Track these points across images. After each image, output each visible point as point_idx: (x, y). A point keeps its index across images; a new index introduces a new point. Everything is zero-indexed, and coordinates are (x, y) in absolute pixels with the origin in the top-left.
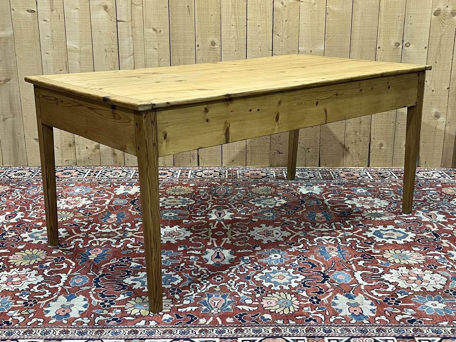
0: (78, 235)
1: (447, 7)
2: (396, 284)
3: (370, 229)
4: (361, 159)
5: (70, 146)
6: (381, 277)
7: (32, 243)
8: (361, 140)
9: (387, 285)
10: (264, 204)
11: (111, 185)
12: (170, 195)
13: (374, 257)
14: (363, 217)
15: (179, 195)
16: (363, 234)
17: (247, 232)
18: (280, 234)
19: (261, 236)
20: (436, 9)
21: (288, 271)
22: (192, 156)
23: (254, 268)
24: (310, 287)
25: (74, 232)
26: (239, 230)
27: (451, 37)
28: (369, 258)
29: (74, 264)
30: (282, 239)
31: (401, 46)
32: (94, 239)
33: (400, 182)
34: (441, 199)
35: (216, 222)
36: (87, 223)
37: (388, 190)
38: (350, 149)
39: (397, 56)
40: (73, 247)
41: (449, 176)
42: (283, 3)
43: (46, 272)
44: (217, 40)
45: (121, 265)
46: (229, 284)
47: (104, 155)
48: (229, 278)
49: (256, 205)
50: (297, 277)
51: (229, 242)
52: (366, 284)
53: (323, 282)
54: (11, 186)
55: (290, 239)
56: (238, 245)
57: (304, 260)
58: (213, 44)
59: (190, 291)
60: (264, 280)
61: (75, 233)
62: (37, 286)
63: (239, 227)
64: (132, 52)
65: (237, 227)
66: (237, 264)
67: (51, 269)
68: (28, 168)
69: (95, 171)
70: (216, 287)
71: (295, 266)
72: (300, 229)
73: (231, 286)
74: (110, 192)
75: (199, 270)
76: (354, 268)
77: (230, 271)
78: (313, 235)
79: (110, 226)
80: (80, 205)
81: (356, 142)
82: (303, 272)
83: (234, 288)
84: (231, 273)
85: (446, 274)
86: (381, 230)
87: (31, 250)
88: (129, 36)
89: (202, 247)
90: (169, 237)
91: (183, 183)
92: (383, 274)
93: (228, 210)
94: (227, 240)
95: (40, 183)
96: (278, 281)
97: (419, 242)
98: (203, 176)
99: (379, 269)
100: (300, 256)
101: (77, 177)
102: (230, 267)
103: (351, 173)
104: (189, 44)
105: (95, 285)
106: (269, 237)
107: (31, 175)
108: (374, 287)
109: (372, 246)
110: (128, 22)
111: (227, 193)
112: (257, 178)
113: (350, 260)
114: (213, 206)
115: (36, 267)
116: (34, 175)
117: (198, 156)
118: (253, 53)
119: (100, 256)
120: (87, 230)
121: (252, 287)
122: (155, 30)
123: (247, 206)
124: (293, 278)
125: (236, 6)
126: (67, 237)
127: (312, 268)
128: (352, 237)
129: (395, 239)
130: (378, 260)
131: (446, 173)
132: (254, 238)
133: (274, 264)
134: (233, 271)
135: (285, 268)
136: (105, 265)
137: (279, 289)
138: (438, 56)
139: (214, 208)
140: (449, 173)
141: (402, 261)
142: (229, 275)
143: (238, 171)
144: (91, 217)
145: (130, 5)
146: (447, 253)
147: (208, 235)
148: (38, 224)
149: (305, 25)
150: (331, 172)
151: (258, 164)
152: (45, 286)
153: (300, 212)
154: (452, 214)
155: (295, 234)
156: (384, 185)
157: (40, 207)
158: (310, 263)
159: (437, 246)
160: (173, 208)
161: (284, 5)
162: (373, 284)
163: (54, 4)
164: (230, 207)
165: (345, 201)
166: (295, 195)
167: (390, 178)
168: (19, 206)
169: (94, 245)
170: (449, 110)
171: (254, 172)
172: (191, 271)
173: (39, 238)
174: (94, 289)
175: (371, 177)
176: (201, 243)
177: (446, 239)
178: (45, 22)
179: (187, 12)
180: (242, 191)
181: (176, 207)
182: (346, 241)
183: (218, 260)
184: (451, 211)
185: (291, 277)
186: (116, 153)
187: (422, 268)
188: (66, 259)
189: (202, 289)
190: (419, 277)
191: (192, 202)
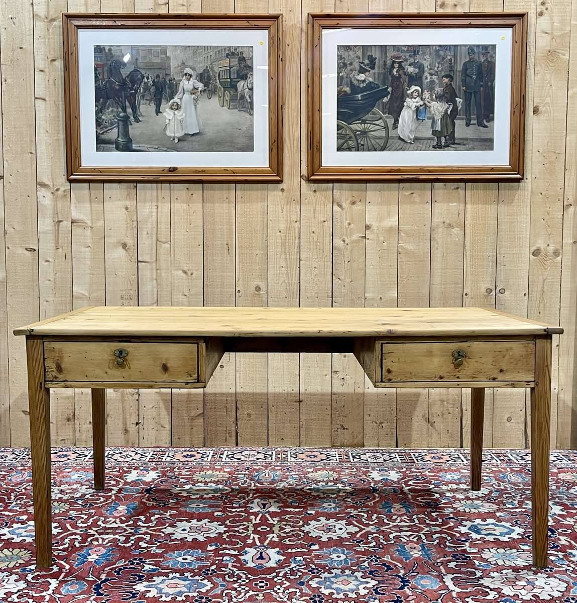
0: (75, 531)
1: (548, 245)
2: (499, 590)
3: (464, 523)
4: (451, 437)
5: (68, 420)
6: (479, 582)
7: (13, 541)
8: (450, 412)
9: (487, 592)
11: (119, 470)
12: (198, 482)
13: (469, 557)
14: (455, 509)
15: (210, 482)
16: (455, 529)
17: (300, 527)
18: (344, 529)
19: (319, 532)
20: (534, 248)
21: (355, 574)
22: (229, 433)
23: (309, 571)
24: (384, 594)
25: (69, 527)
26: (289, 525)
27: (556, 282)
28: (463, 559)
29: (67, 567)
30: (347, 536)
31: (494, 293)
32: (95, 536)
33: (502, 466)
34: (557, 487)
35: (259, 514)
36: (87, 517)
37: (487, 476)
38: (435, 424)
39: (490, 304)
40: (66, 546)
41: (567, 459)
42: (344, 241)
43: (29, 577)
44: (262, 285)
45: (130, 568)
46: (276, 592)
47: (112, 432)
48: (276, 584)
49: (312, 494)
50: (367, 583)
51: (276, 539)
52: (459, 590)
53: (402, 588)
55: (358, 536)
56: (288, 543)
57: (376, 561)
58: (258, 289)
59: (222, 599)
60: (323, 587)
61: (71, 529)
62: (18, 594)
63: (290, 521)
64: (155, 299)
65: (287, 521)
66: (286, 566)
67: (36, 574)
68: (11, 449)
70: (258, 595)
71: (364, 569)
72: (370, 523)
73: (278, 593)
74: (118, 479)
75: (235, 574)
76: (443, 571)
77: (277, 575)
78: (389, 530)
79: (118, 520)
80: (78, 495)
81: (443, 415)
82: (375, 576)
83: (283, 597)
84: (279, 578)
85: (566, 578)
86: (479, 524)
87: (11, 549)
88: (152, 280)
89: (239, 545)
90: (196, 533)
91: (216, 467)
92: (481, 577)
94: (273, 537)
95: (26, 468)
96: (342, 587)
97: (529, 539)
98: (243, 458)
99: (477, 572)
100: (371, 556)
101: (76, 460)
102: (277, 571)
103: (439, 455)
104: (227, 290)
105: (95, 593)
106: (330, 533)
107: (14, 458)
108: (470, 594)
109: (467, 544)
110: (152, 262)
111: (274, 479)
112: (315, 461)
113: (438, 561)
114: (255, 496)
115: (17, 570)
116: (19, 458)
117: (237, 433)
118: (308, 300)
119: (102, 557)
120: (86, 525)
121: (306, 595)
122: (185, 272)
123: (301, 495)
124: (362, 583)
125: (287, 244)
126: (59, 534)
127: (387, 571)
128: (440, 532)
129: (497, 535)
130: (475, 561)
131: (563, 456)
132: (310, 535)
133: (336, 566)
134: (281, 574)
135: (351, 572)
136: (109, 568)
137: (343, 597)
138: (541, 305)
140: (567, 456)
141: (507, 562)
142: (275, 579)
143: (289, 453)
144: (92, 509)
145: (155, 243)
146: (566, 552)
147: (248, 531)
148: (21, 517)
149: (372, 267)
150: (412, 454)
151: (316, 444)
152: (27, 595)
153: (372, 502)
154: (573, 505)
155: (364, 529)
157: (24, 497)
158: (384, 565)
159: (553, 544)
160: (201, 497)
161: (346, 242)
162: (468, 591)
163: (60, 241)
164: (278, 496)
166: (364, 482)
167: (490, 461)
169: (95, 543)
171: (310, 453)
172: (225, 575)
173: (22, 535)
174: (94, 597)
175: (464, 460)
176: (238, 540)
177: (564, 535)
178: (47, 263)
179: (226, 251)
180: (294, 476)
181: (205, 496)
182: (432, 537)
183: (260, 561)
184: (570, 502)
185: (358, 583)
186: (129, 429)
187: (533, 571)
188: (57, 561)
189: (240, 597)
190: (530, 582)
191: (228, 490)
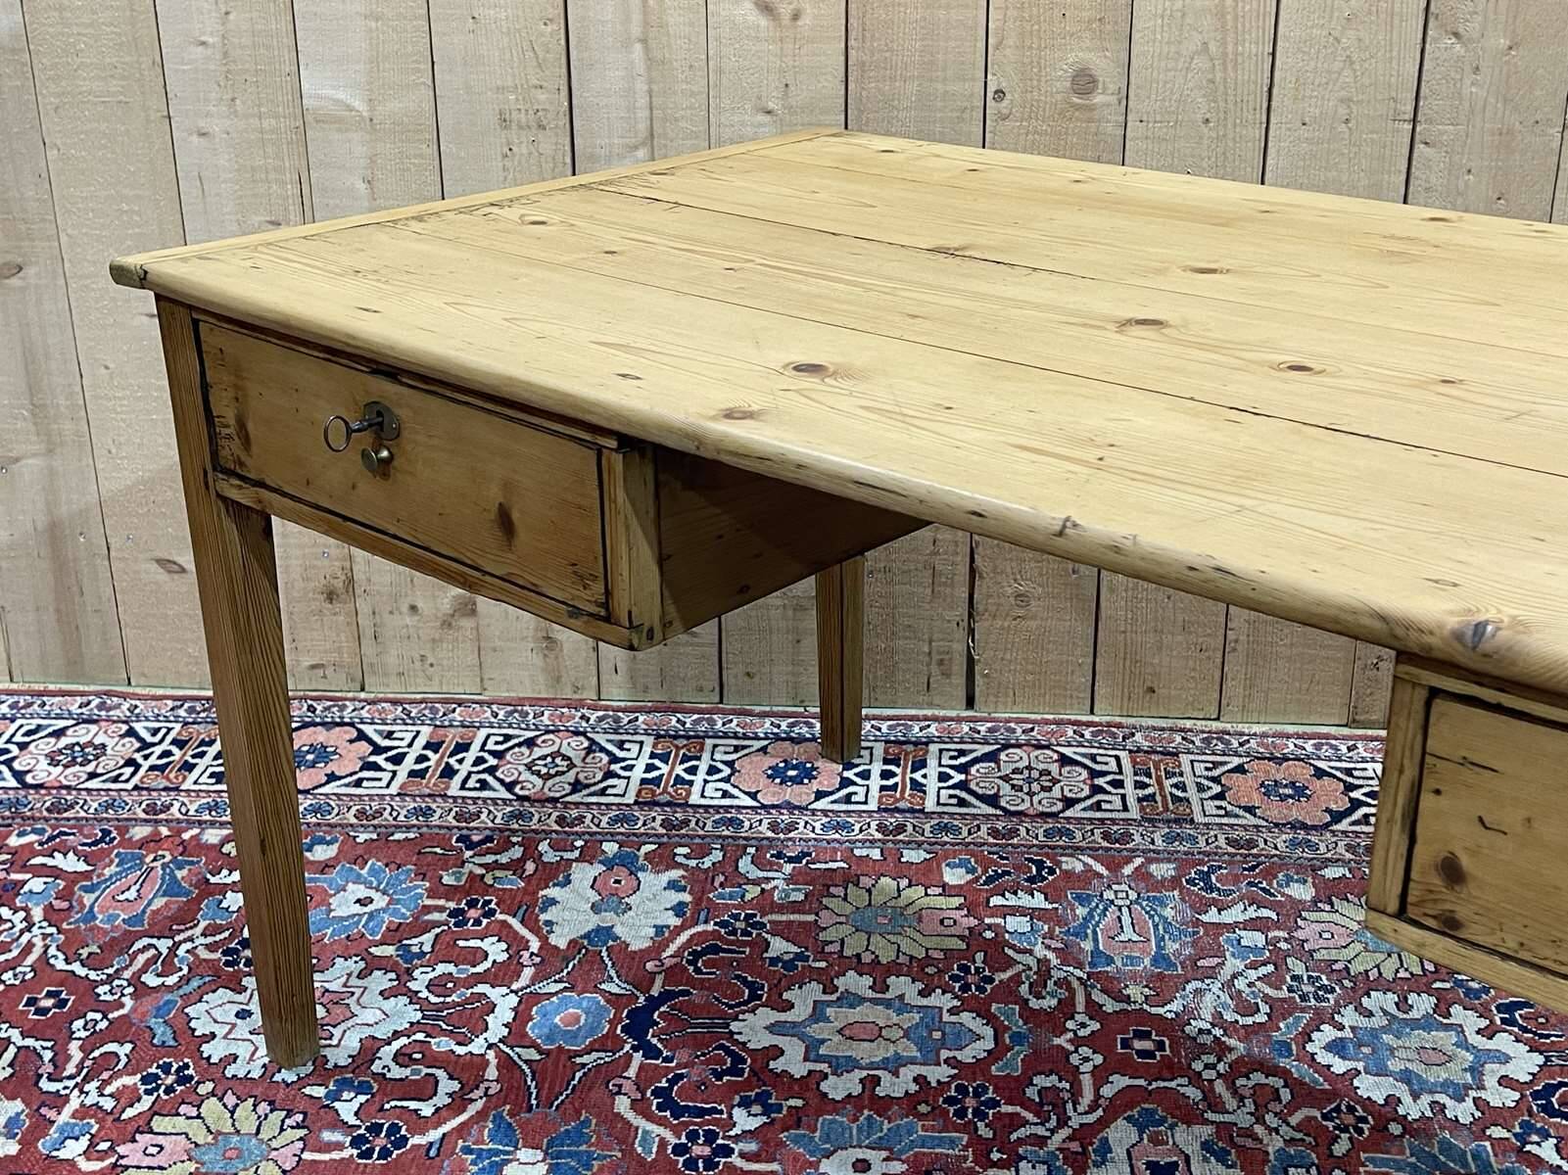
5: (331, 596)
10: (1406, 1077)
11: (522, 860)
12: (843, 962)
15: (897, 967)
22: (941, 662)
44: (1105, 66)
47: (498, 643)
49: (1362, 1087)
54: (14, 852)
58: (1084, 82)
64: (643, 126)
68: (126, 705)
69: (452, 737)
74: (516, 924)
88: (626, 45)
91: (907, 855)
93: (1206, 1131)
98: (1008, 797)
101: (358, 783)
104: (950, 88)
107: (130, 762)
112: (1305, 827)
114: (1107, 1090)
116: (146, 765)
117: (971, 662)
118: (1304, 133)
122: (766, 7)
123: (1314, 1099)
139: (1115, 1109)
143: (1186, 762)
160: (871, 1091)
168: (15, 1035)
171: (1275, 772)
180: (1246, 938)
181: (886, 1084)
186: (560, 644)
191: (979, 1038)
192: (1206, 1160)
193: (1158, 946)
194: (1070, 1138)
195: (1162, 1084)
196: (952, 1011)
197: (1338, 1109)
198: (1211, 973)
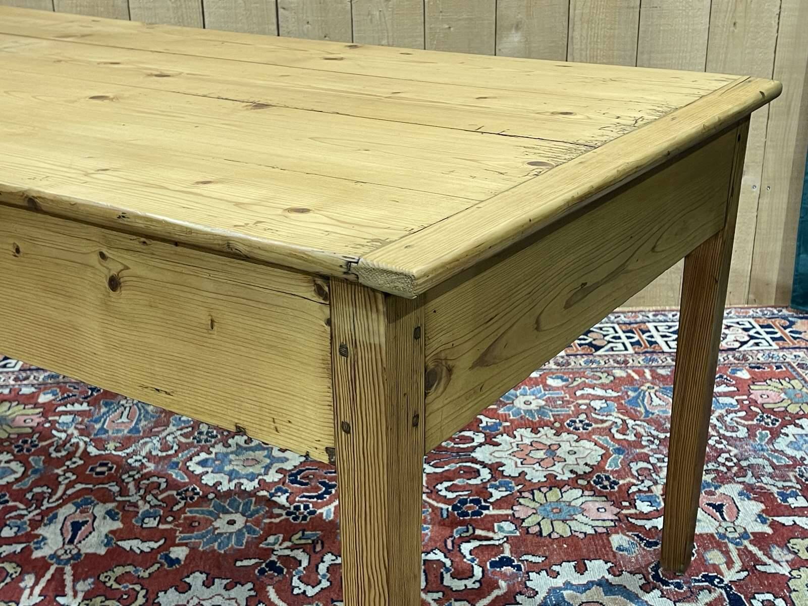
10: (231, 473)
14: (518, 523)
33: (636, 363)
34: (749, 428)
37: (600, 398)
39: (628, 7)
41: (768, 337)
49: (205, 479)
86: (568, 585)
93: (111, 506)
111: (135, 430)
114: (69, 492)
123: (177, 486)
131: (762, 327)
138: (741, 7)
140: (769, 326)
154: (784, 497)
156: (593, 377)
164: (124, 492)
165: (474, 449)
167: (612, 349)
170: (770, 156)
184: (780, 484)
191: (14, 472)
192: (104, 518)
193: (136, 424)
194: (37, 515)
195: (101, 486)
196: (8, 462)
197: (187, 490)
198: (156, 434)
